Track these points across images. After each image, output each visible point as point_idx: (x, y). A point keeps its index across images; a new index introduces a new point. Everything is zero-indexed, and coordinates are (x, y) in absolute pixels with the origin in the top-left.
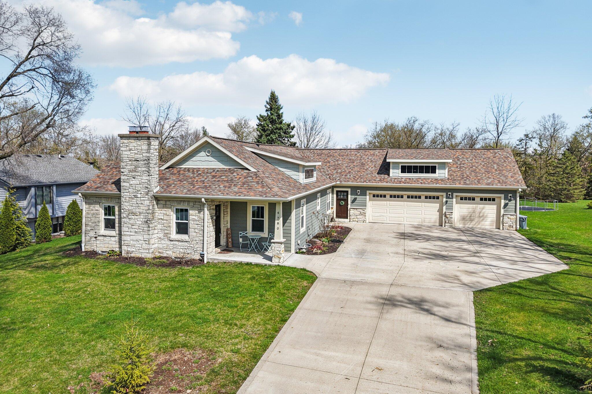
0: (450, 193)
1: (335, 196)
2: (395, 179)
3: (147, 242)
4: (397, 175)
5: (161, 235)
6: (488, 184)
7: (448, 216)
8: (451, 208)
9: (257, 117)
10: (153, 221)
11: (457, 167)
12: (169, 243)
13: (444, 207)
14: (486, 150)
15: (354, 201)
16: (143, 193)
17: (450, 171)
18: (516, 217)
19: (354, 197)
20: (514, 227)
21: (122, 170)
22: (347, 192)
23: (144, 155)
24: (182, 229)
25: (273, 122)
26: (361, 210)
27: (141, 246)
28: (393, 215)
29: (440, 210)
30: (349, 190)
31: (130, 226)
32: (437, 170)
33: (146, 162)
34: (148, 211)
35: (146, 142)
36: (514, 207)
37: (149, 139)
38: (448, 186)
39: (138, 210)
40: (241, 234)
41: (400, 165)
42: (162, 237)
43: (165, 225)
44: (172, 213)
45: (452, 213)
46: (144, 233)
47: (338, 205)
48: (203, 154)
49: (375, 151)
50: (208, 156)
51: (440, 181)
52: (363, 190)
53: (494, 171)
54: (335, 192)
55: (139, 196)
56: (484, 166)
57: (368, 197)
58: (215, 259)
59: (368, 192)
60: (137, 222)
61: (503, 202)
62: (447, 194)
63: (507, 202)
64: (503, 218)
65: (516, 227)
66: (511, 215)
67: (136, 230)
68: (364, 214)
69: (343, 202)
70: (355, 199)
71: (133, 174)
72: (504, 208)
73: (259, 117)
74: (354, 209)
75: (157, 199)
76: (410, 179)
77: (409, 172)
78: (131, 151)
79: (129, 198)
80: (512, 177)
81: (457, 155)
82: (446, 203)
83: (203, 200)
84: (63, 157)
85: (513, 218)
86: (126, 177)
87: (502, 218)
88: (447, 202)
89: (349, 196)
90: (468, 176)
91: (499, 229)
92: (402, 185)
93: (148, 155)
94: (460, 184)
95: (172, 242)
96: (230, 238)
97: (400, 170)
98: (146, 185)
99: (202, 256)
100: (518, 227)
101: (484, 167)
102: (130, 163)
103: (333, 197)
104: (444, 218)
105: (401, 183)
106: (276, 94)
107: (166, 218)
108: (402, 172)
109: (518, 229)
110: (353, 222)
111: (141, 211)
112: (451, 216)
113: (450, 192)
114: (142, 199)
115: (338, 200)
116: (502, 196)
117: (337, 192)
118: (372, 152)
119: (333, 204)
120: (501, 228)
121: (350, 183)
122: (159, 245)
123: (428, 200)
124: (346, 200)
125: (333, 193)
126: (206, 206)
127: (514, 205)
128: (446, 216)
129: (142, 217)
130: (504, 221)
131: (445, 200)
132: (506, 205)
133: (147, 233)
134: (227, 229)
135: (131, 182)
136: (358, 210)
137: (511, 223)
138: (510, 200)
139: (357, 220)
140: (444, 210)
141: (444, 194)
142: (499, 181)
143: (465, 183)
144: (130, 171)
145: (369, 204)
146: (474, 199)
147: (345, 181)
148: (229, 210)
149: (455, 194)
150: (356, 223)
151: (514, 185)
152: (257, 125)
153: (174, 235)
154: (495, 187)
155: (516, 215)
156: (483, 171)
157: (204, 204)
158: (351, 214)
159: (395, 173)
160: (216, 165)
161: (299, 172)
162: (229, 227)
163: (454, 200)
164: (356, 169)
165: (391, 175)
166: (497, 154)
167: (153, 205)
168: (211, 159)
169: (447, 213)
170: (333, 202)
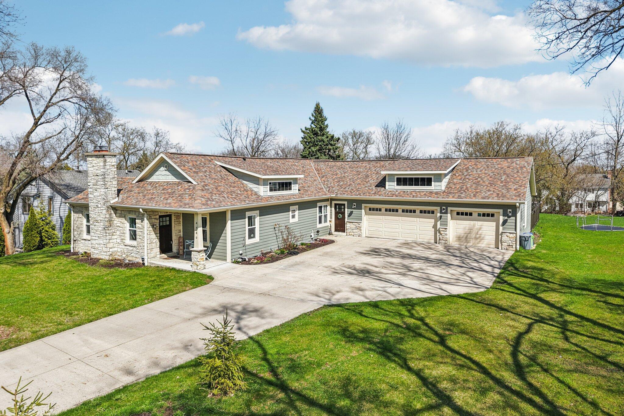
0: (445, 208)
1: (333, 209)
2: (390, 191)
3: (105, 246)
4: (393, 187)
5: (118, 241)
6: (483, 198)
7: (442, 232)
8: (445, 224)
9: (301, 129)
10: (111, 228)
11: (461, 179)
12: (124, 247)
13: (439, 223)
14: (503, 160)
15: (350, 215)
16: (102, 203)
17: (451, 183)
18: (516, 235)
19: (350, 210)
20: (514, 247)
21: (89, 184)
22: (344, 205)
23: (102, 170)
24: (133, 236)
25: (316, 134)
26: (356, 224)
27: (101, 249)
28: (389, 230)
29: (435, 226)
30: (346, 203)
31: (95, 231)
32: (433, 183)
33: (103, 177)
34: (105, 219)
35: (102, 159)
36: (514, 224)
37: (104, 157)
38: (440, 199)
39: (99, 218)
40: (187, 242)
41: (396, 177)
42: (120, 242)
43: (122, 231)
44: (126, 222)
45: (446, 229)
46: (103, 238)
47: (336, 218)
48: (162, 169)
49: (386, 162)
50: (166, 170)
51: (434, 195)
52: (358, 204)
53: (499, 183)
54: (333, 205)
55: (99, 206)
56: (491, 177)
57: (363, 211)
58: (153, 264)
59: (363, 205)
60: (99, 229)
61: (502, 219)
62: (441, 208)
63: (506, 218)
64: (502, 237)
65: (516, 248)
66: (510, 233)
67: (99, 235)
68: (359, 228)
69: (340, 215)
70: (351, 213)
71: (96, 187)
72: (503, 226)
73: (304, 129)
74: (350, 222)
75: (115, 209)
76: (404, 192)
77: (405, 184)
78: (94, 168)
79: (94, 207)
80: (515, 190)
81: (468, 165)
82: (440, 219)
83: (141, 210)
84: (130, 172)
85: (513, 236)
86: (92, 190)
87: (500, 236)
88: (441, 217)
89: (346, 210)
90: (467, 189)
91: (498, 248)
92: (394, 198)
93: (104, 170)
94: (453, 197)
95: (126, 247)
96: (181, 246)
97: (396, 182)
98: (104, 197)
99: (143, 259)
100: (518, 247)
101: (490, 179)
102: (93, 177)
103: (331, 210)
104: (438, 234)
105: (393, 196)
106: (321, 105)
107: (121, 225)
108: (397, 185)
109: (518, 249)
110: (350, 237)
111: (101, 219)
112: (445, 233)
113: (444, 206)
114: (102, 208)
115: (336, 214)
116: (501, 211)
117: (336, 205)
118: (382, 163)
119: (331, 218)
120: (500, 248)
121: (345, 196)
122: (118, 249)
123: (423, 214)
124: (343, 213)
125: (331, 207)
126: (146, 215)
127: (514, 221)
128: (440, 233)
129: (102, 224)
130: (502, 240)
131: (439, 215)
132: (505, 222)
133: (105, 238)
134: (180, 237)
135: (95, 194)
136: (354, 224)
137: (510, 242)
138: (509, 217)
139: (353, 234)
140: (439, 226)
141: (438, 208)
142: (498, 194)
143: (459, 197)
144: (94, 185)
145: (365, 218)
146: (471, 214)
147: (341, 194)
148: (181, 220)
149: (449, 209)
150: (352, 237)
151: (512, 199)
152: (302, 138)
153: (128, 241)
154: (490, 201)
155: (516, 234)
156: (487, 183)
157: (143, 215)
158: (347, 228)
159: (391, 186)
160: (171, 178)
161: (259, 185)
162: (182, 236)
163: (449, 215)
164: (359, 181)
165: (387, 187)
166: (514, 164)
167: (111, 214)
168: (168, 173)
169: (440, 229)
170: (331, 215)
